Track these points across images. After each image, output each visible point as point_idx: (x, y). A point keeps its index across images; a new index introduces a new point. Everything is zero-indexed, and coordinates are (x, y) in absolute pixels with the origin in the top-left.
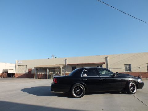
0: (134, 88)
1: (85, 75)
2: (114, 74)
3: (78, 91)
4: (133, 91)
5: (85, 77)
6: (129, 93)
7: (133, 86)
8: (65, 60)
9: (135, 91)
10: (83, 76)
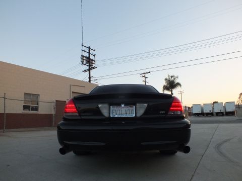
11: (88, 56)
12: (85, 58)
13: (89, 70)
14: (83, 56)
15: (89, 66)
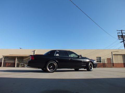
0: (92, 66)
1: (58, 55)
2: (79, 55)
3: (51, 67)
4: (91, 69)
5: (57, 56)
6: (89, 70)
7: (91, 65)
8: (34, 51)
9: (92, 69)
10: (56, 55)
11: (121, 35)
12: (120, 36)
13: (124, 41)
14: (119, 36)
15: (123, 39)
